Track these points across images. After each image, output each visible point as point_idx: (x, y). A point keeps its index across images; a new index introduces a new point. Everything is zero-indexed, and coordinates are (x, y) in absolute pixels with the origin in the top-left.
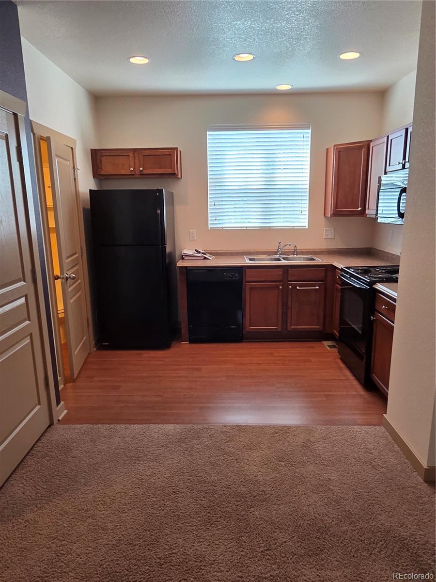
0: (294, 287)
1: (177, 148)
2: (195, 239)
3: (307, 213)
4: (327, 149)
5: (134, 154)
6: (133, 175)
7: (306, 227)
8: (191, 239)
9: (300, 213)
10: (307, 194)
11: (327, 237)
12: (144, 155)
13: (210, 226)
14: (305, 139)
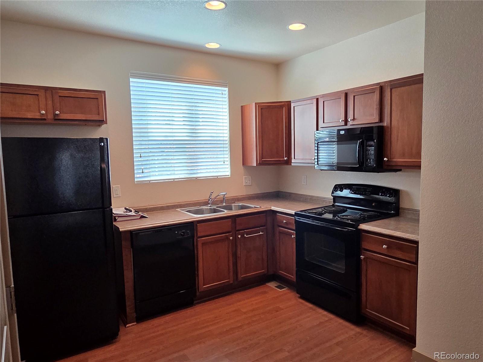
0: (243, 236)
1: (105, 91)
2: (120, 196)
3: (229, 163)
4: (242, 106)
5: (45, 93)
6: (45, 119)
7: (229, 175)
8: (116, 196)
9: (222, 163)
10: (228, 146)
11: (247, 184)
12: (60, 96)
13: (136, 180)
14: (223, 96)
